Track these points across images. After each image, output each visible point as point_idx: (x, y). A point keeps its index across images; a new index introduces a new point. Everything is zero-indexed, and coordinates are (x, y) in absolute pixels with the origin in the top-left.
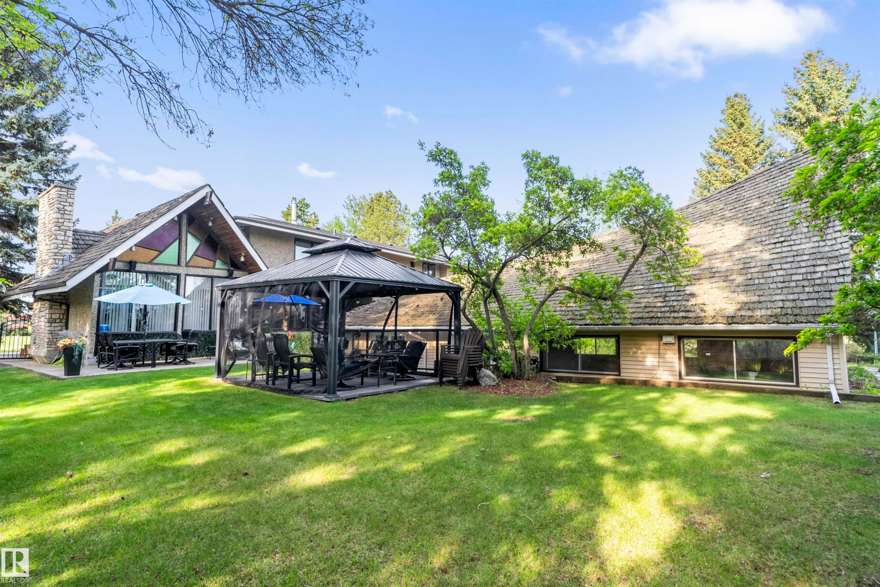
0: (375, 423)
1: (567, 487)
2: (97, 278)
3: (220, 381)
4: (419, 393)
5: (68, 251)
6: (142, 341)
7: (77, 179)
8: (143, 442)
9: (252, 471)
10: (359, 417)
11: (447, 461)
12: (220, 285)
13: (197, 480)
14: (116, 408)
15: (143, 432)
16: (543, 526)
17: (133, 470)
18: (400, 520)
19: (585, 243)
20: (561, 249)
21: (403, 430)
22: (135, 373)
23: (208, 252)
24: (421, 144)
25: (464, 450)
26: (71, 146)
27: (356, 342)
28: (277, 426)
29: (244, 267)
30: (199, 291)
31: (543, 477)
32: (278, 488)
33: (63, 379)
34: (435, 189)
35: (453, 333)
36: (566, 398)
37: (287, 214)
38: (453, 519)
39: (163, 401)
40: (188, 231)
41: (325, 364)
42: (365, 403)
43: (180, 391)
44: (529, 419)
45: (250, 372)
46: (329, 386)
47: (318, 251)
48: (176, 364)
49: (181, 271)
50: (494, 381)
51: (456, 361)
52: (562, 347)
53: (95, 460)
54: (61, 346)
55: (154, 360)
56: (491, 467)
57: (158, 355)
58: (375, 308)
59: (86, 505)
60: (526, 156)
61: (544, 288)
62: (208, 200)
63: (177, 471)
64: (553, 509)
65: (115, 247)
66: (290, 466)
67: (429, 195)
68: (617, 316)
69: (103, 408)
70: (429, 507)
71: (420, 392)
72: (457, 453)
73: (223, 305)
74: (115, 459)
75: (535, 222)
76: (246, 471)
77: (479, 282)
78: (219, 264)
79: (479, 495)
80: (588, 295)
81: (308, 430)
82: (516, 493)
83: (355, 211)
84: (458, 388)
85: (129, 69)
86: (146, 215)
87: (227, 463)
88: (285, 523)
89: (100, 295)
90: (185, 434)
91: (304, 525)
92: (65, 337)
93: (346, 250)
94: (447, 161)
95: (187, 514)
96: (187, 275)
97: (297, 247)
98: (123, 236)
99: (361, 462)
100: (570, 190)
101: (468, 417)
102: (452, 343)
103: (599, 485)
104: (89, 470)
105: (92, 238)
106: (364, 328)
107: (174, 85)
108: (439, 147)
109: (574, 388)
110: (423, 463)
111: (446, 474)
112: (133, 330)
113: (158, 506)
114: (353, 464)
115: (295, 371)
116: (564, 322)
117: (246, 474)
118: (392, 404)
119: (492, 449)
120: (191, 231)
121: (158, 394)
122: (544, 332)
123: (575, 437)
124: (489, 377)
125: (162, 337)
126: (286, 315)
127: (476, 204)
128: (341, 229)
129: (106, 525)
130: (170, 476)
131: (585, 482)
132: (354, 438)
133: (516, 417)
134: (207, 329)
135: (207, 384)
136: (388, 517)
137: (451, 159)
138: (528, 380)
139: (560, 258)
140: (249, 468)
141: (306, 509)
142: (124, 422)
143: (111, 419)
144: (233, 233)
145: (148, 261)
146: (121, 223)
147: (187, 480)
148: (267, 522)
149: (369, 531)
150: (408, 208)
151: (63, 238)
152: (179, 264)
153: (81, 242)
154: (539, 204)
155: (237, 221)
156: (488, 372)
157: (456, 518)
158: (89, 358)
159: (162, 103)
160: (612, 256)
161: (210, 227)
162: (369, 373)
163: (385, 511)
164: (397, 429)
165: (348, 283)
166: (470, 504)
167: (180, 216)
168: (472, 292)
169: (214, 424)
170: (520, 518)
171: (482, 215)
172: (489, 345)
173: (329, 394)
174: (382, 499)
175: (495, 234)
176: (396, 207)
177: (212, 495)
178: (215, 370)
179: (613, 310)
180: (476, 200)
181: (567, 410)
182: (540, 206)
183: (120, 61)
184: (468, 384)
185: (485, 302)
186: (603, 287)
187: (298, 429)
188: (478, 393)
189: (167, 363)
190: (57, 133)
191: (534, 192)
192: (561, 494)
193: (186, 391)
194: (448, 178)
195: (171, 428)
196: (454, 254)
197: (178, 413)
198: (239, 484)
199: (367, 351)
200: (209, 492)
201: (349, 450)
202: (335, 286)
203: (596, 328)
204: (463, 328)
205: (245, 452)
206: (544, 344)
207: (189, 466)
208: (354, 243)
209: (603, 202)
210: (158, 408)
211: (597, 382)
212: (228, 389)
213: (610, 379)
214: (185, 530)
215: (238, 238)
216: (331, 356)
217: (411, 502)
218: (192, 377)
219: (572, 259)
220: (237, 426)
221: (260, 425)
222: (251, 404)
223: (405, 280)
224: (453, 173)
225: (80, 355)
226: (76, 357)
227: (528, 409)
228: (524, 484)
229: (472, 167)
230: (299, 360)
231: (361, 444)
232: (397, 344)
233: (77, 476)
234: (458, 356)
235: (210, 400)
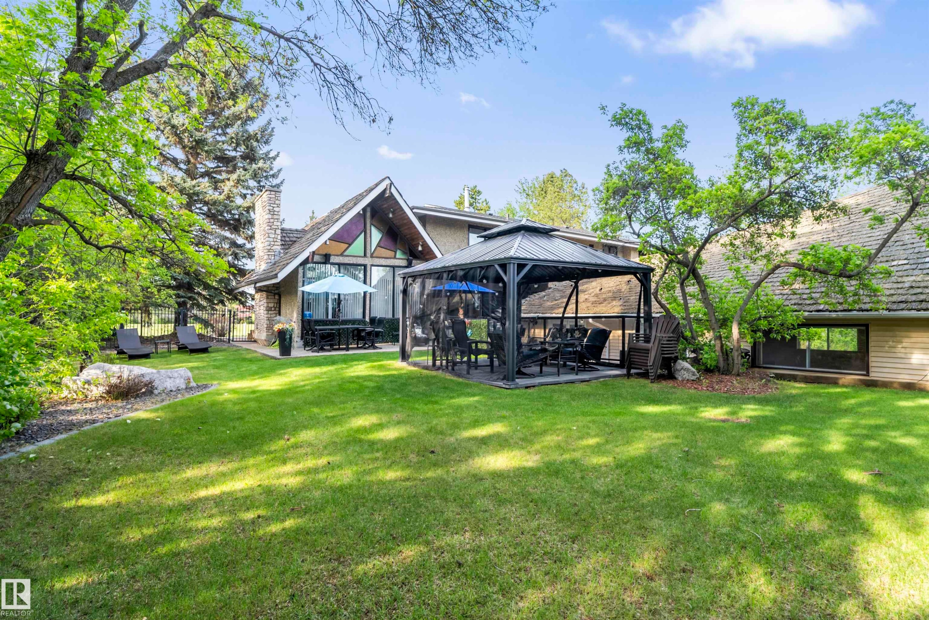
0: (558, 413)
1: (804, 503)
2: (301, 270)
3: (404, 364)
4: (603, 385)
5: (278, 248)
6: (337, 327)
7: (282, 183)
8: (343, 415)
9: (438, 449)
10: (540, 406)
11: (643, 458)
12: (401, 272)
13: (389, 454)
14: (320, 385)
15: (342, 406)
16: (774, 545)
17: (337, 440)
18: (594, 515)
19: (820, 207)
20: (785, 216)
21: (590, 422)
22: (333, 355)
23: (389, 243)
24: (603, 108)
25: (662, 448)
26: (276, 153)
27: (532, 331)
28: (459, 409)
29: (422, 256)
30: (382, 281)
31: (769, 488)
32: (463, 469)
33: (279, 359)
34: (621, 157)
35: (642, 320)
36: (791, 399)
37: (461, 203)
38: (655, 523)
39: (357, 381)
40: (372, 224)
41: (503, 350)
42: (545, 391)
43: (371, 373)
44: (743, 420)
45: (430, 358)
46: (508, 373)
47: (493, 234)
48: (365, 348)
49: (368, 261)
50: (694, 375)
51: (647, 351)
52: (783, 338)
53: (305, 427)
54: (276, 330)
55: (348, 345)
56: (699, 469)
57: (351, 340)
58: (552, 295)
59: (301, 466)
60: (738, 105)
61: (761, 264)
62: (388, 192)
63: (372, 443)
64: (787, 527)
65: (313, 241)
66: (474, 448)
67: (613, 164)
68: (867, 300)
69: (310, 384)
70: (626, 505)
71: (605, 384)
72: (656, 451)
73: (405, 292)
74: (321, 428)
75: (748, 186)
76: (432, 449)
77: (674, 262)
78: (399, 254)
79: (685, 500)
80: (824, 273)
81: (489, 414)
82: (734, 502)
83: (528, 195)
84: (649, 381)
85: (318, 66)
86: (336, 212)
87: (415, 440)
88: (473, 502)
89: (303, 285)
90: (377, 411)
91: (491, 507)
92: (279, 322)
93: (522, 232)
94: (634, 123)
95: (382, 483)
96: (372, 265)
97: (470, 234)
98: (319, 231)
99: (546, 451)
100: (801, 140)
101: (663, 414)
102: (642, 332)
103: (851, 506)
104: (301, 436)
105: (295, 235)
106: (541, 315)
107: (357, 76)
108: (625, 109)
109: (801, 388)
110: (615, 458)
111: (642, 472)
112: (330, 317)
113: (357, 473)
114: (537, 452)
115: (473, 357)
116: (787, 308)
117: (433, 452)
118: (575, 395)
119: (698, 450)
120: (374, 223)
121: (352, 374)
122: (759, 319)
123: (811, 445)
124: (687, 370)
125: (353, 324)
126: (462, 303)
127: (671, 169)
128: (514, 214)
129: (318, 485)
130: (366, 447)
131: (831, 500)
132: (537, 426)
133: (726, 417)
134: (390, 316)
135: (393, 367)
136: (579, 511)
137: (639, 120)
138: (738, 375)
139: (783, 227)
140: (435, 447)
141: (492, 492)
142: (326, 397)
143: (317, 393)
144: (411, 222)
145: (339, 253)
146: (318, 220)
147: (381, 452)
148: (455, 500)
149: (560, 523)
150: (586, 186)
151: (273, 236)
152: (365, 255)
153: (287, 239)
154: (756, 162)
155: (415, 211)
156: (686, 365)
157: (660, 522)
158: (297, 341)
159: (347, 96)
160: (857, 224)
161: (390, 219)
162: (548, 361)
163: (575, 504)
164: (583, 421)
165: (524, 266)
166: (675, 508)
167: (364, 210)
168: (665, 273)
169: (401, 403)
170: (743, 532)
171: (679, 181)
172: (688, 334)
173: (508, 380)
174: (571, 491)
175: (697, 202)
176: (572, 187)
177: (403, 469)
178: (399, 355)
179: (861, 292)
180: (671, 165)
181: (795, 413)
182: (756, 164)
183: (312, 61)
184: (660, 378)
185: (682, 284)
186: (847, 261)
187: (479, 413)
188: (675, 387)
189: (358, 348)
190: (265, 143)
191: (750, 148)
192: (797, 511)
193: (375, 372)
194: (635, 143)
195: (365, 404)
196: (641, 232)
197: (369, 392)
198: (427, 461)
199: (545, 339)
200: (400, 465)
201: (532, 437)
202: (512, 269)
203: (834, 315)
204: (654, 315)
205: (430, 431)
206: (759, 334)
207: (381, 441)
208: (529, 224)
209: (847, 152)
210: (352, 386)
211: (834, 383)
212: (411, 372)
213: (854, 379)
214: (381, 497)
215: (415, 228)
216: (509, 342)
217: (605, 498)
218: (380, 361)
219: (799, 230)
220: (421, 406)
221: (443, 407)
222: (433, 387)
223: (587, 261)
224: (641, 136)
225: (291, 338)
226: (288, 340)
227: (741, 408)
228: (744, 493)
229: (665, 127)
230: (476, 346)
231: (544, 432)
232: (577, 332)
233: (292, 440)
234: (650, 345)
235: (396, 382)
